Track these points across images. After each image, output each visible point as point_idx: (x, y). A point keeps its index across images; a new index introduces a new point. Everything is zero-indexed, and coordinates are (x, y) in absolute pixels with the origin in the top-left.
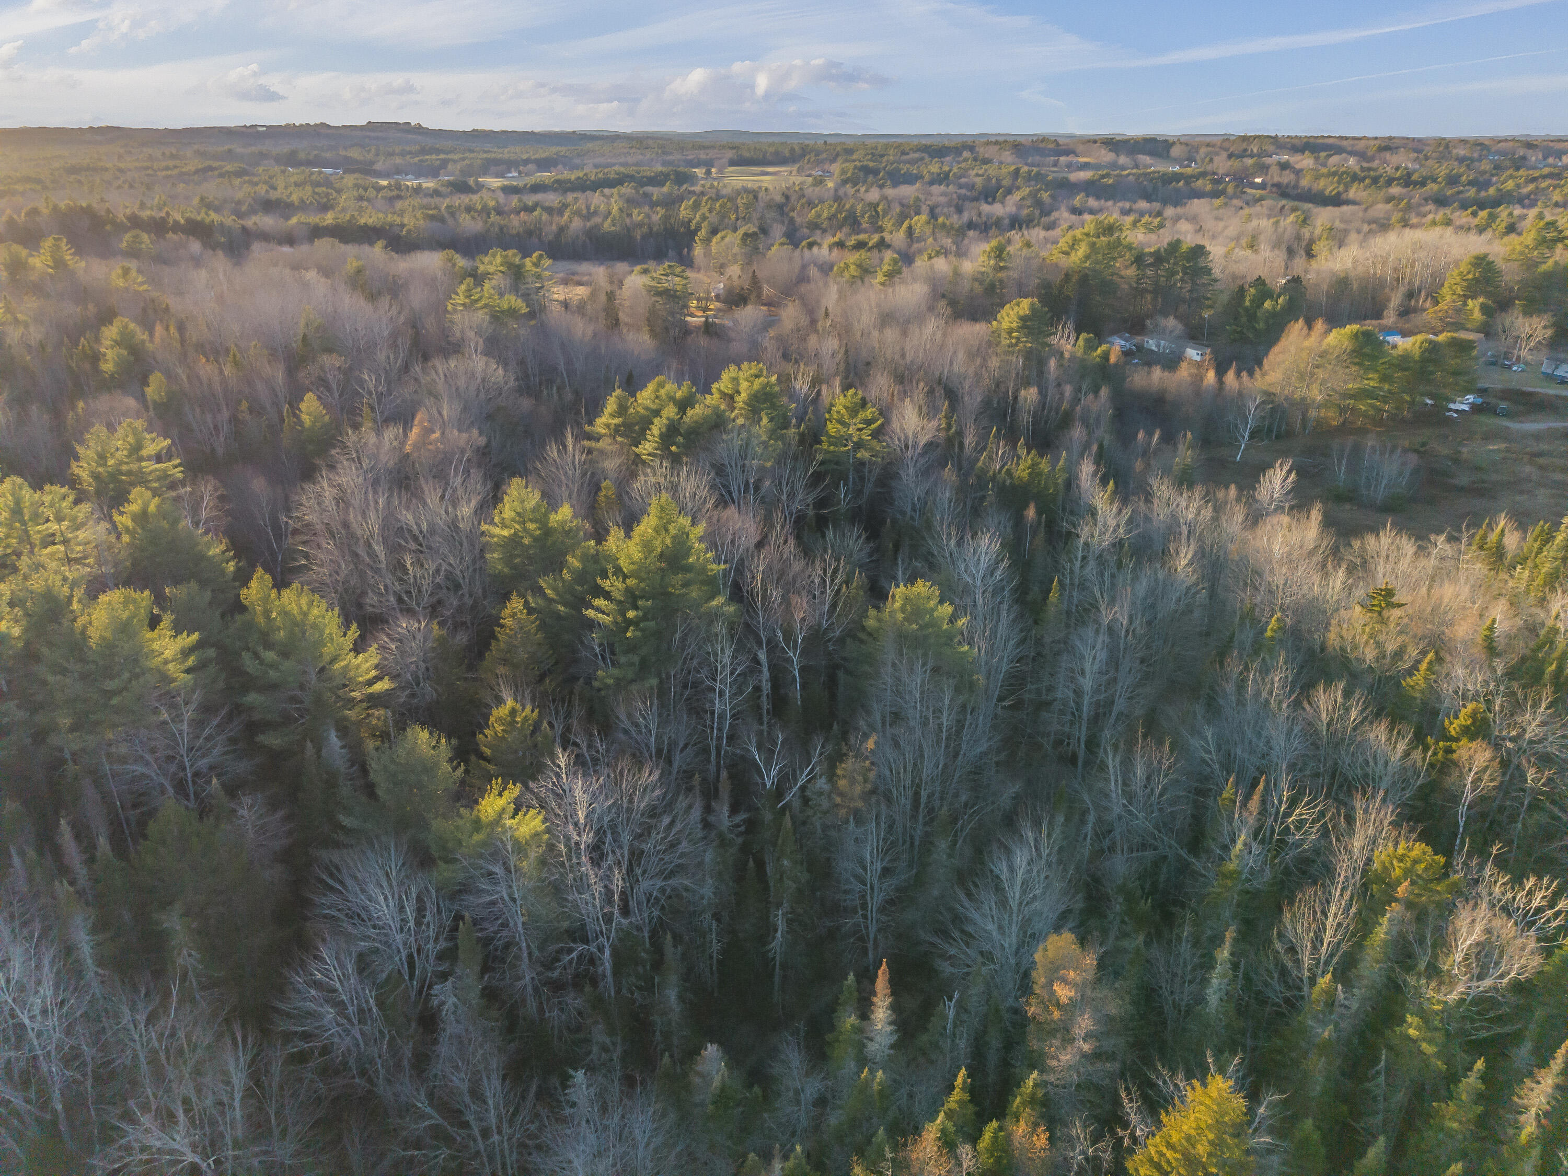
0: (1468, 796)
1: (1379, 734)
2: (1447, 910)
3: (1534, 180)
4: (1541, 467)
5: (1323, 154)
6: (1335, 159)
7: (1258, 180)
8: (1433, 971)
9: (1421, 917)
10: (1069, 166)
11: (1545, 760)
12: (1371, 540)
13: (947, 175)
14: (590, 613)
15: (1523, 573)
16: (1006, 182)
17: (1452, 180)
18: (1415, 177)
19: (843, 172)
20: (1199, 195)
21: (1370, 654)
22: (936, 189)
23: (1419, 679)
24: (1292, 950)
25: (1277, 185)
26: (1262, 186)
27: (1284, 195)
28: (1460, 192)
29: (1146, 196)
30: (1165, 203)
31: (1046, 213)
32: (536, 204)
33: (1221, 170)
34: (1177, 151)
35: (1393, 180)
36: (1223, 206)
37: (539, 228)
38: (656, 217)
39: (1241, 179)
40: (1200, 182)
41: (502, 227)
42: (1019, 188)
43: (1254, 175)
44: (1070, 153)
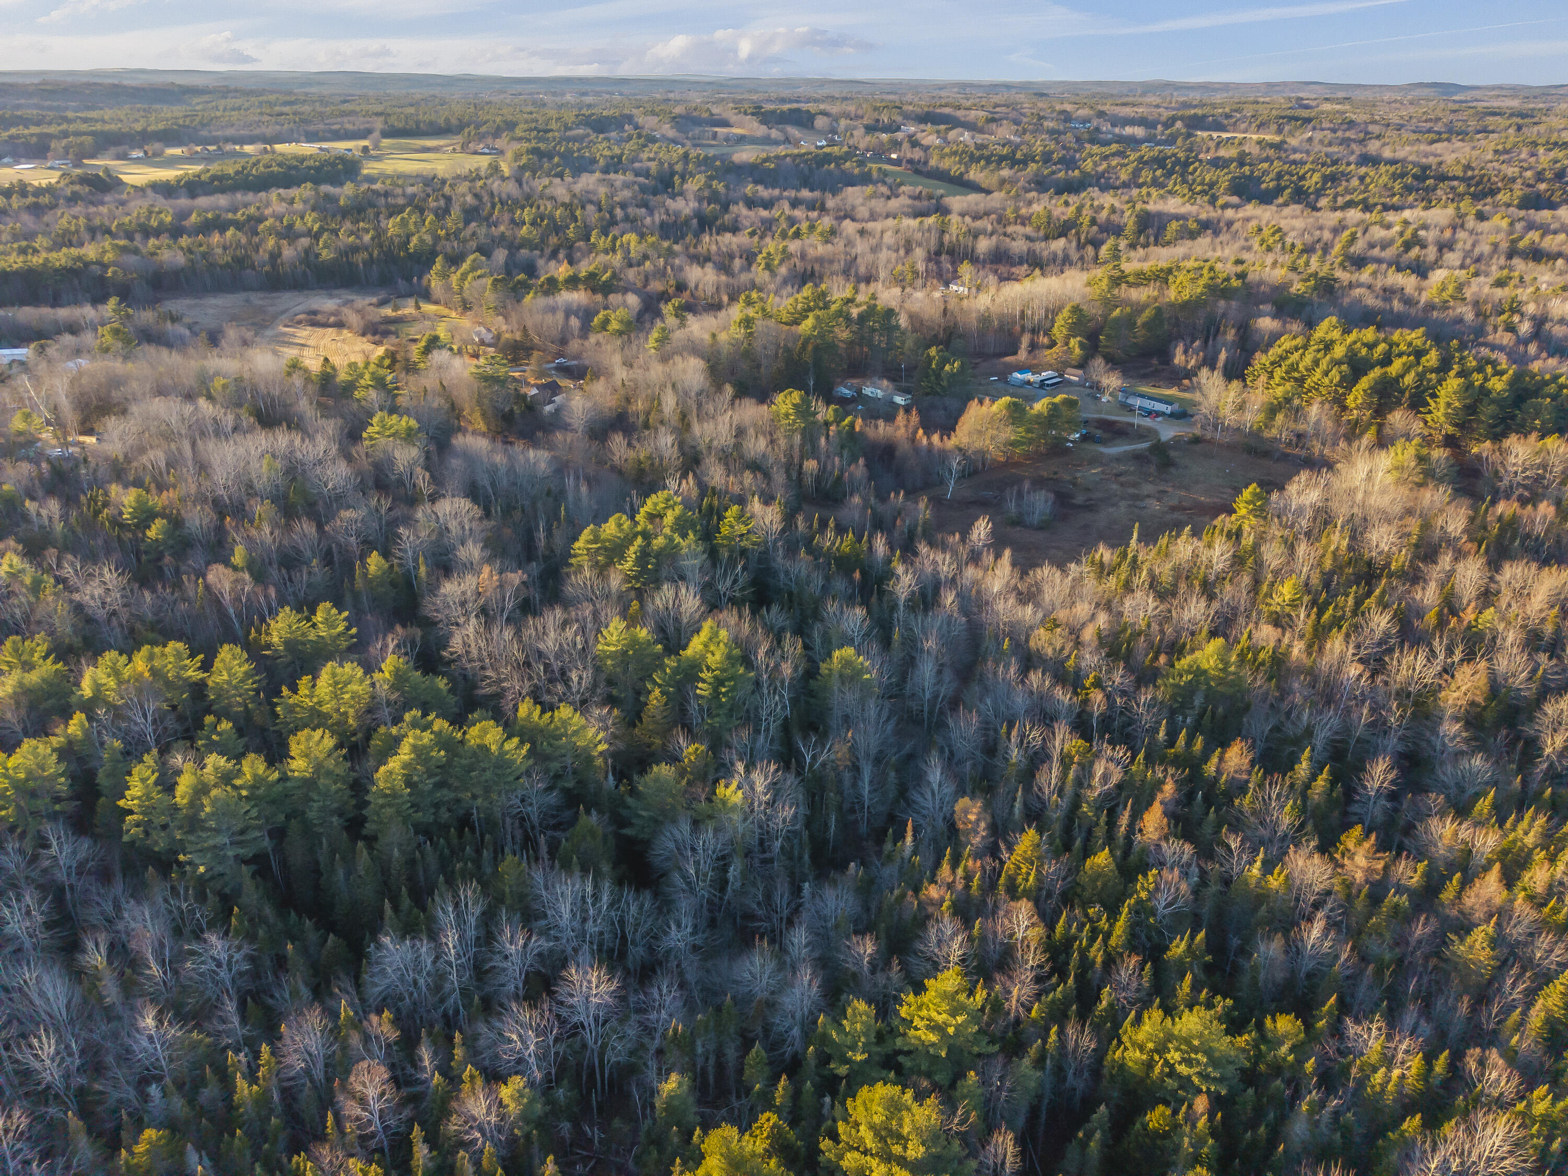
0: (1096, 714)
1: (1058, 692)
2: (1092, 763)
3: (1105, 158)
4: (1122, 485)
5: (942, 127)
6: (952, 135)
7: (894, 156)
8: (1090, 786)
9: (1083, 769)
10: (727, 139)
11: (1123, 693)
12: (1039, 571)
13: (620, 157)
14: (698, 692)
15: (1113, 580)
16: (679, 167)
17: (1047, 158)
18: (1019, 155)
19: (517, 157)
20: (851, 181)
21: (1050, 651)
22: (618, 178)
23: (1071, 662)
24: (1040, 789)
25: (910, 161)
26: (898, 162)
27: (917, 172)
28: (1053, 173)
29: (806, 182)
30: (824, 190)
31: (726, 208)
32: (218, 217)
33: (862, 145)
34: (820, 122)
35: (1002, 158)
36: (874, 196)
37: (247, 256)
38: (367, 238)
39: (879, 154)
40: (848, 164)
41: (204, 255)
42: (692, 175)
43: (890, 151)
44: (725, 124)
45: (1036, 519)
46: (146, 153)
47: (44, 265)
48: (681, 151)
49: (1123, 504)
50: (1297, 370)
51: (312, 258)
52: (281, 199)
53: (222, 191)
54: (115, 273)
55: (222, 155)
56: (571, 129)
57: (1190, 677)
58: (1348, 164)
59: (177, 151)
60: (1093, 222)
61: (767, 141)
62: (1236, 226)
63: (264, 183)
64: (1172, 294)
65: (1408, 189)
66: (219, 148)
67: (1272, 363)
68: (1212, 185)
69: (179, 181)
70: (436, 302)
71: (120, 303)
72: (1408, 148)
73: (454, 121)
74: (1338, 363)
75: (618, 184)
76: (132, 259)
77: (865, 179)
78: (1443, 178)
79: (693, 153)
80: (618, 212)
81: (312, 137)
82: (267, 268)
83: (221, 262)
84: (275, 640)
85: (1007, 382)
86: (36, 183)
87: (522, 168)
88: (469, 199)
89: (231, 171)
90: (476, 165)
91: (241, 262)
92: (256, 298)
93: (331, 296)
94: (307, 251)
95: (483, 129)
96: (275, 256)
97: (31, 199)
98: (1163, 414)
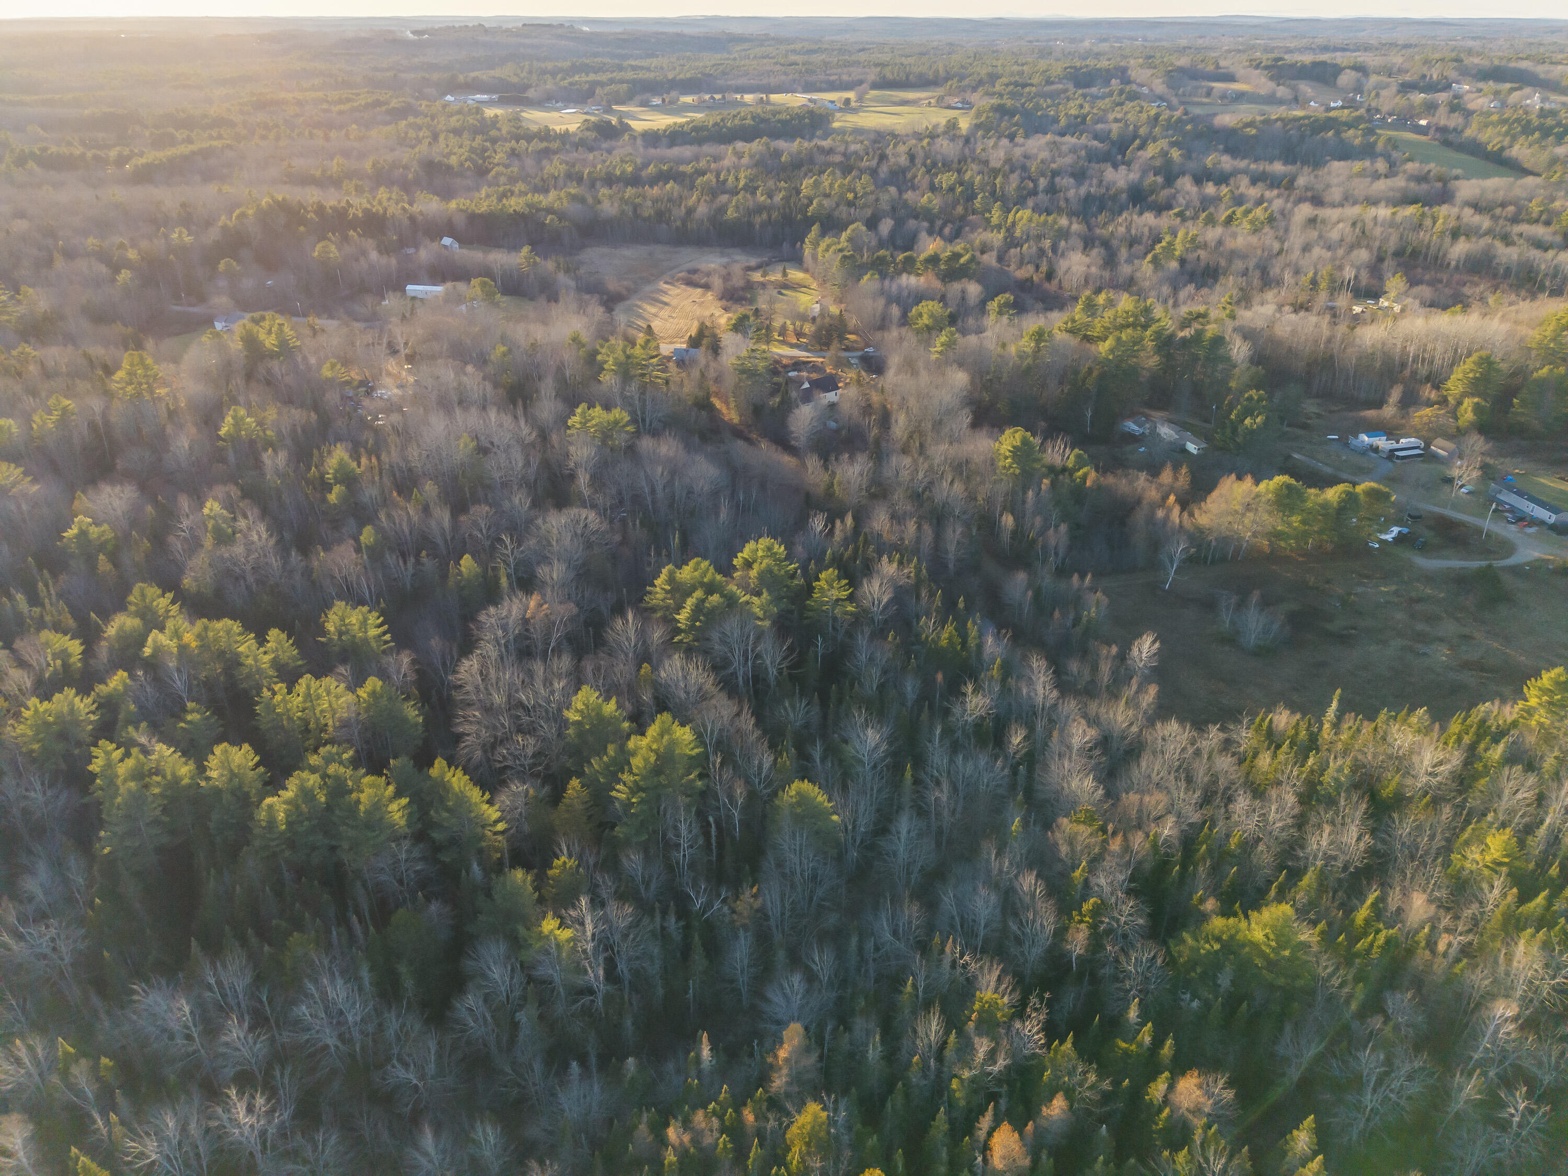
4: (1412, 615)
5: (1507, 86)
6: (1517, 96)
7: (1423, 122)
10: (1223, 96)
13: (1084, 118)
14: (614, 793)
16: (1143, 131)
20: (1345, 153)
21: (1065, 851)
22: (1070, 142)
23: (1077, 874)
25: (1443, 130)
26: (1425, 130)
27: (1447, 143)
29: (1290, 154)
30: (1303, 164)
31: (1170, 180)
32: (671, 169)
33: (1385, 108)
34: (1346, 78)
36: (1363, 173)
37: (670, 210)
38: (778, 198)
39: (1405, 119)
40: (1351, 132)
41: (636, 207)
42: (1154, 141)
43: (1419, 116)
44: (1230, 78)
46: (663, 100)
48: (1154, 112)
49: (1398, 643)
51: (719, 216)
52: (735, 152)
53: (693, 142)
54: (552, 220)
55: (725, 104)
56: (1052, 83)
57: (1217, 947)
59: (688, 99)
61: (1271, 100)
63: (729, 136)
66: (724, 97)
69: (665, 131)
70: (806, 271)
71: (531, 251)
73: (942, 73)
75: (1064, 148)
76: (575, 208)
77: (1363, 152)
80: (1045, 181)
81: (809, 88)
82: (679, 223)
83: (645, 215)
84: (331, 628)
85: (1347, 445)
86: (557, 128)
87: (979, 126)
90: (934, 120)
91: (662, 216)
92: (659, 251)
93: (719, 254)
94: (719, 209)
95: (966, 82)
96: (691, 212)
98: (1542, 523)
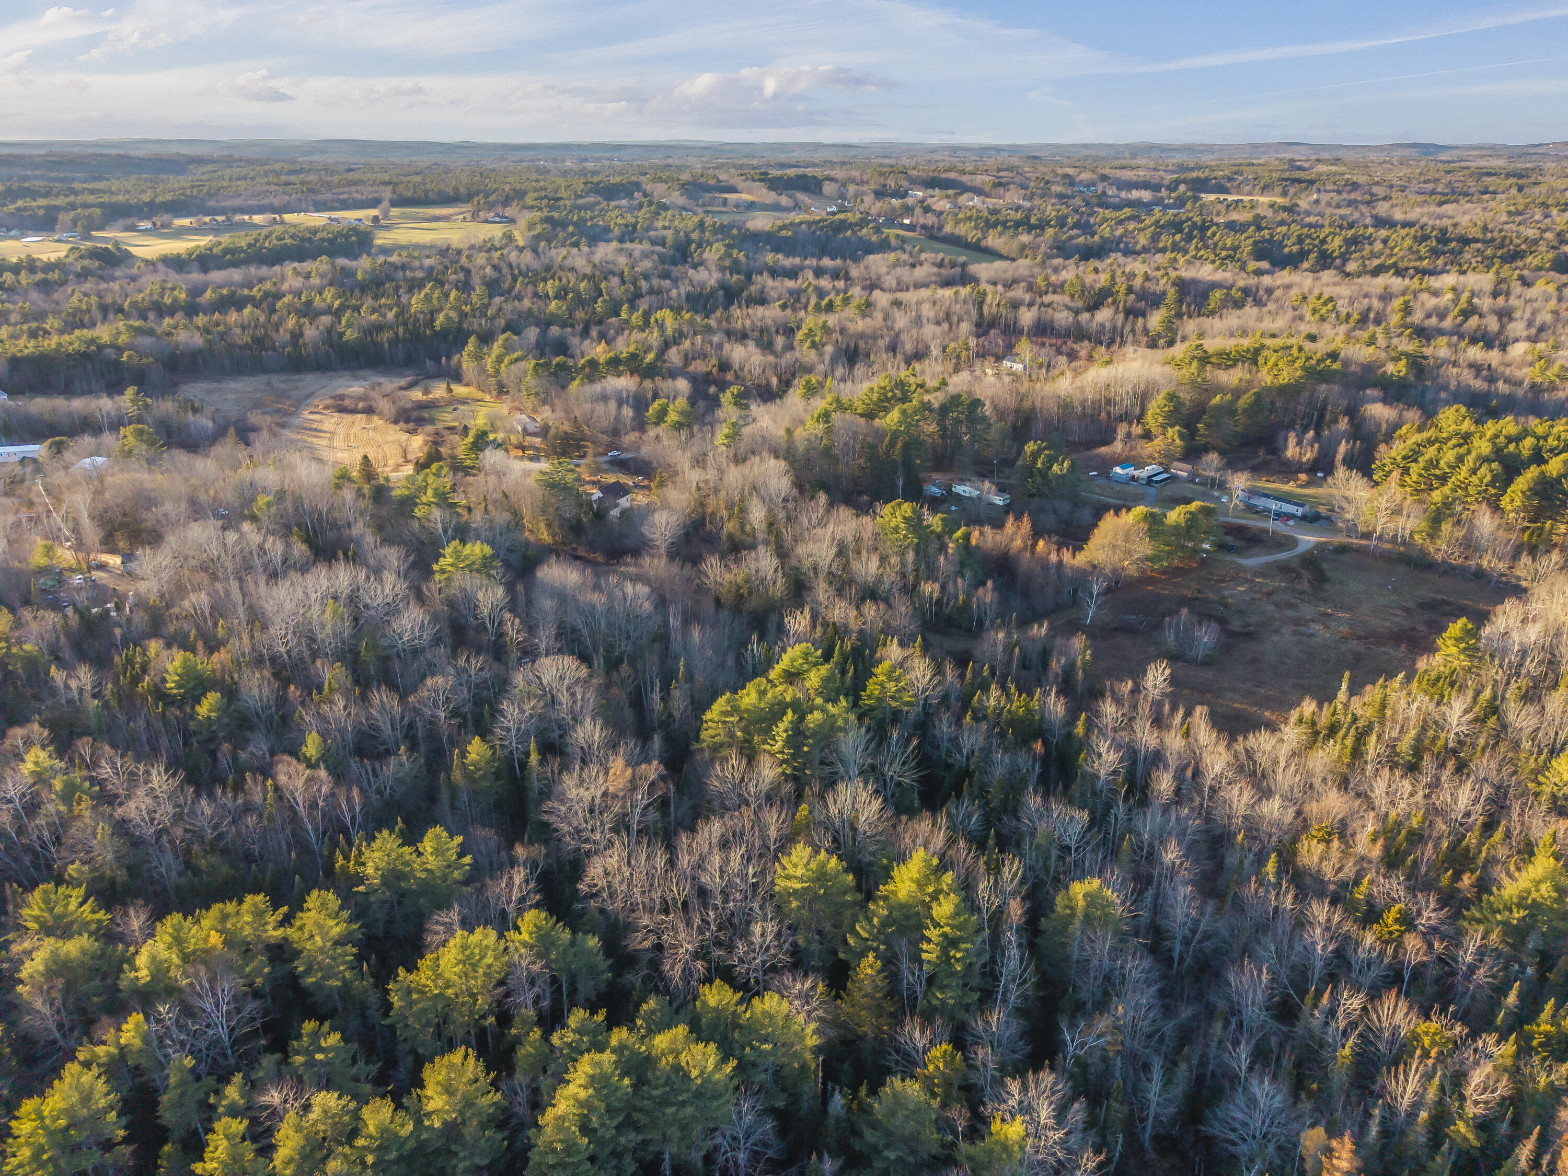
3: (1121, 222)
4: (1277, 605)
5: (951, 192)
6: (963, 199)
7: (907, 221)
10: (737, 206)
13: (634, 226)
16: (695, 236)
17: (1062, 222)
18: (1033, 220)
19: (531, 226)
20: (870, 249)
21: (1328, 872)
22: (637, 248)
25: (924, 227)
26: (911, 227)
27: (932, 237)
28: (1072, 238)
29: (824, 250)
30: (844, 258)
31: (749, 278)
32: (233, 293)
33: (874, 211)
34: (828, 188)
35: (1018, 224)
36: (897, 264)
37: (266, 335)
38: (391, 315)
39: (891, 221)
40: (864, 231)
41: (222, 335)
42: (710, 244)
43: (902, 216)
44: (734, 190)
45: (1200, 652)
46: (154, 224)
47: (56, 350)
48: (696, 219)
49: (1287, 630)
50: (1436, 466)
51: (335, 338)
52: (297, 273)
53: (236, 264)
54: (130, 357)
55: (231, 226)
56: (581, 197)
57: (1522, 913)
58: (1366, 227)
59: (186, 222)
60: (1130, 290)
61: (776, 207)
62: (1277, 293)
63: (276, 257)
64: (1266, 378)
65: (1435, 253)
66: (228, 219)
67: (1404, 458)
68: (1235, 249)
69: (190, 255)
70: (469, 384)
71: (138, 393)
72: (1418, 210)
73: (463, 190)
74: (1486, 460)
75: (637, 253)
76: (147, 341)
77: (884, 246)
78: (1465, 241)
79: (709, 221)
80: (644, 285)
81: (321, 207)
82: (289, 349)
83: (240, 342)
84: (370, 871)
85: (1108, 478)
86: (44, 257)
87: (537, 238)
88: (488, 270)
89: (243, 244)
90: (489, 235)
91: (260, 342)
92: (279, 381)
93: (356, 378)
94: (329, 330)
95: (493, 198)
96: (297, 335)
97: (40, 276)
98: (1293, 516)
